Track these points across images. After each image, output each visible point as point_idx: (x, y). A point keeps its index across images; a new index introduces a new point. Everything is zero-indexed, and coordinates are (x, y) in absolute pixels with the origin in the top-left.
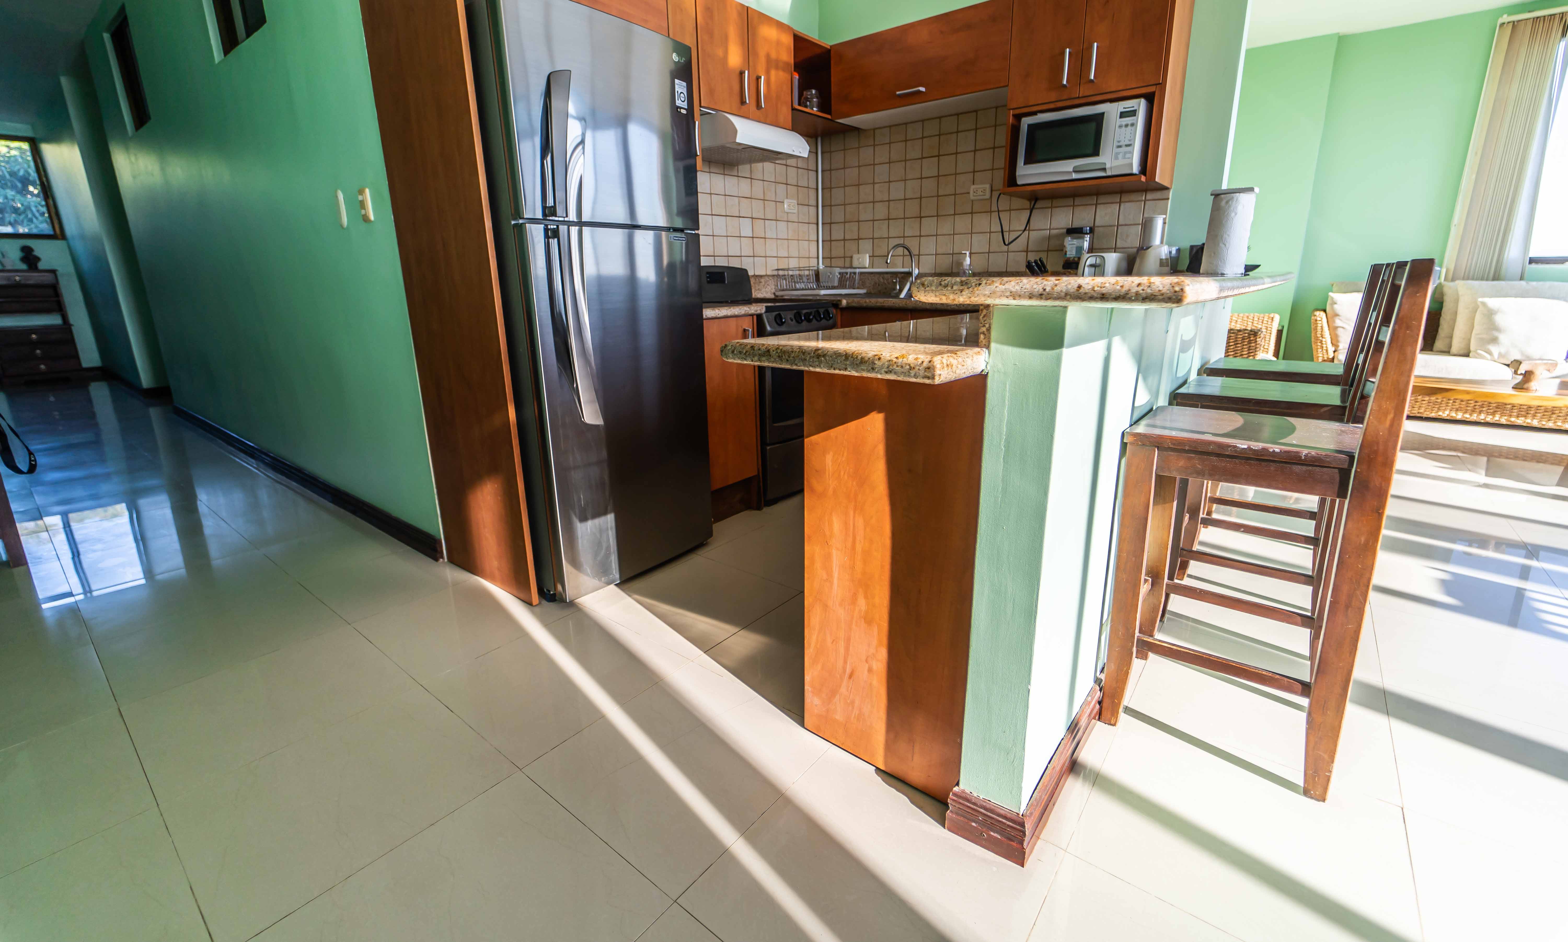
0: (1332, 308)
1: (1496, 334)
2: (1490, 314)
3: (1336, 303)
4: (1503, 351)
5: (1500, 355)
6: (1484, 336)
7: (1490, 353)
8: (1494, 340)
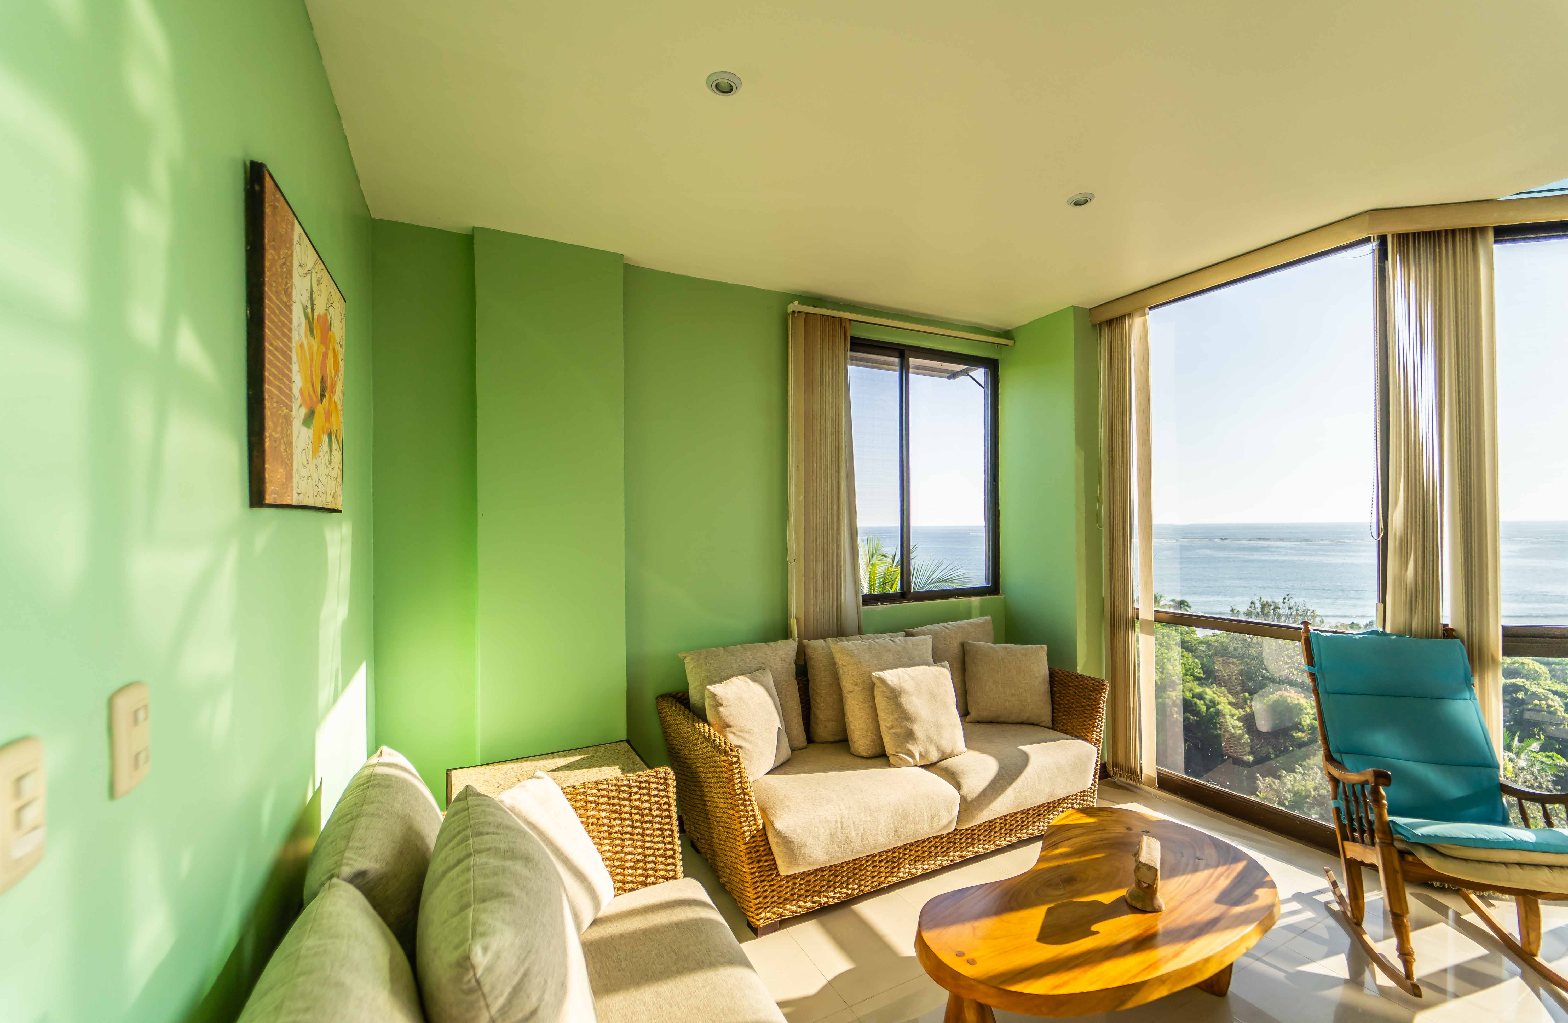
0: (718, 714)
1: (910, 726)
2: (894, 695)
3: (721, 705)
4: (922, 750)
5: (922, 756)
6: (898, 730)
7: (912, 756)
8: (910, 735)
